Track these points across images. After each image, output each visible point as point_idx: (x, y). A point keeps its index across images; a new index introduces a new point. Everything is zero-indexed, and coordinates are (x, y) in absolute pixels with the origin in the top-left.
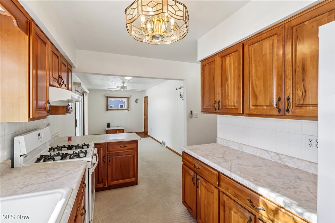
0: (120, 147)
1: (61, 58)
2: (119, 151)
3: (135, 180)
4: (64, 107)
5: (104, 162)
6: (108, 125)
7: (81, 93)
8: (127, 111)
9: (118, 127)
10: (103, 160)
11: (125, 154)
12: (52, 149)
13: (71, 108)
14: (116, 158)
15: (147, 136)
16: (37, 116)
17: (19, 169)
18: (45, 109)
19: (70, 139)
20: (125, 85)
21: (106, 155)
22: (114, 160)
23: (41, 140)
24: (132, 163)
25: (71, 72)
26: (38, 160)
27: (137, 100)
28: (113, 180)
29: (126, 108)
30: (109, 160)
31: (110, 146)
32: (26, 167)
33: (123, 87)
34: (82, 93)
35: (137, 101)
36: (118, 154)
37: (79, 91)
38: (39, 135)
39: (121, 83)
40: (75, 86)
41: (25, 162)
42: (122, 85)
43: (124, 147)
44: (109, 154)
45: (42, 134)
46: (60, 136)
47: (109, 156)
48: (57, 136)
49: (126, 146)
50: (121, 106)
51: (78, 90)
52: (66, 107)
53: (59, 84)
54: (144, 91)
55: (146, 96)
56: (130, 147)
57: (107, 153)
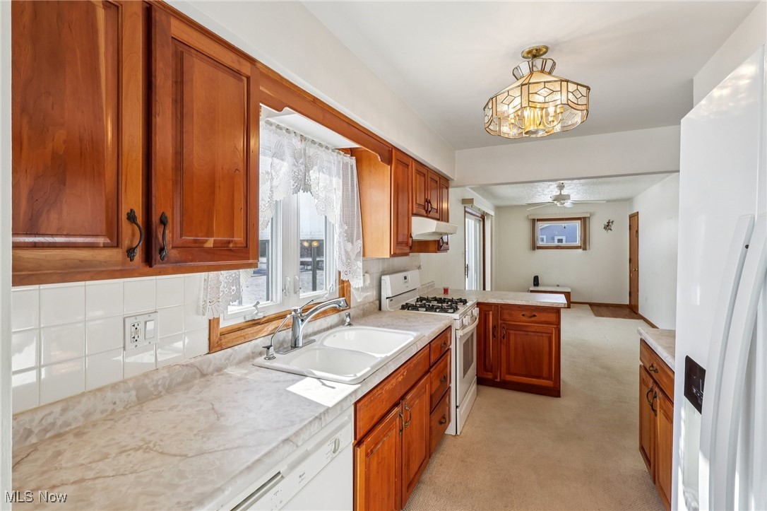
0: (523, 315)
1: (429, 173)
2: (520, 322)
3: (552, 386)
4: (435, 241)
5: (495, 337)
6: (534, 281)
7: (478, 216)
8: (580, 250)
9: (558, 286)
10: (493, 333)
11: (533, 330)
12: (421, 299)
13: (447, 243)
14: (515, 334)
15: (635, 315)
16: (398, 252)
17: (385, 312)
18: (407, 244)
19: (446, 291)
20: (565, 192)
21: (498, 324)
22: (512, 338)
23: (407, 285)
24: (547, 349)
25: (447, 188)
26: (403, 307)
27: (609, 223)
28: (509, 373)
29: (578, 243)
30: (502, 335)
31: (505, 311)
32: (390, 312)
33: (560, 198)
34: (480, 216)
35: (608, 226)
36: (518, 328)
37: (474, 213)
38: (405, 278)
39: (556, 190)
40: (466, 205)
41: (390, 306)
42: (558, 193)
43: (531, 317)
44: (503, 325)
45: (409, 278)
46: (436, 287)
47: (503, 328)
48: (432, 286)
49: (534, 316)
50: (560, 241)
51: (470, 211)
52: (439, 241)
53: (427, 211)
54: (629, 200)
55: (635, 211)
56: (543, 319)
57: (500, 321)
